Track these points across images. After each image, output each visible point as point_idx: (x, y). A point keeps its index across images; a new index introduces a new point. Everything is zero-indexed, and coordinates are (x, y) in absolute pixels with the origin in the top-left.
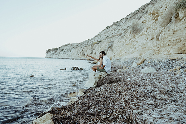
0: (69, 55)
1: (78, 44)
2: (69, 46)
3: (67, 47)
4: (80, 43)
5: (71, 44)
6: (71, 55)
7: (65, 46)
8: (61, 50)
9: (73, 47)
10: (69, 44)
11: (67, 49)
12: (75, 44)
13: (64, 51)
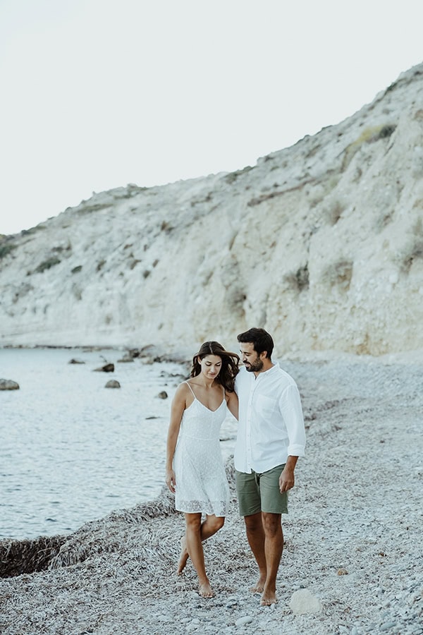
0: (112, 308)
1: (211, 185)
2: (124, 207)
3: (102, 227)
4: (233, 177)
5: (154, 192)
6: (131, 303)
7: (88, 209)
8: (42, 259)
9: (163, 215)
10: (132, 191)
11: (101, 243)
12: (192, 182)
13: (65, 265)
